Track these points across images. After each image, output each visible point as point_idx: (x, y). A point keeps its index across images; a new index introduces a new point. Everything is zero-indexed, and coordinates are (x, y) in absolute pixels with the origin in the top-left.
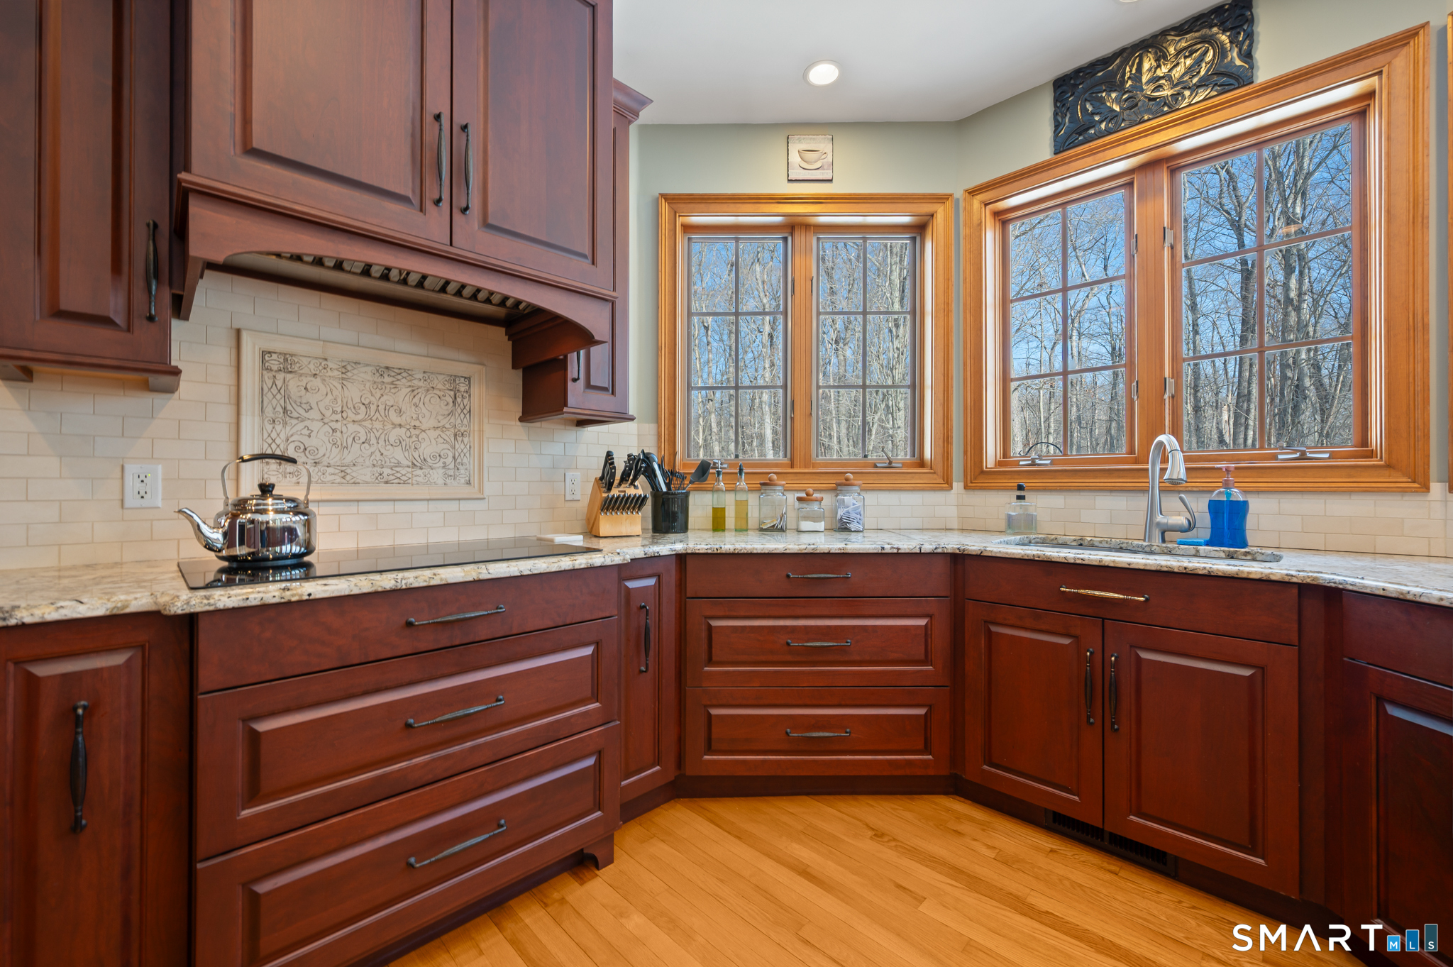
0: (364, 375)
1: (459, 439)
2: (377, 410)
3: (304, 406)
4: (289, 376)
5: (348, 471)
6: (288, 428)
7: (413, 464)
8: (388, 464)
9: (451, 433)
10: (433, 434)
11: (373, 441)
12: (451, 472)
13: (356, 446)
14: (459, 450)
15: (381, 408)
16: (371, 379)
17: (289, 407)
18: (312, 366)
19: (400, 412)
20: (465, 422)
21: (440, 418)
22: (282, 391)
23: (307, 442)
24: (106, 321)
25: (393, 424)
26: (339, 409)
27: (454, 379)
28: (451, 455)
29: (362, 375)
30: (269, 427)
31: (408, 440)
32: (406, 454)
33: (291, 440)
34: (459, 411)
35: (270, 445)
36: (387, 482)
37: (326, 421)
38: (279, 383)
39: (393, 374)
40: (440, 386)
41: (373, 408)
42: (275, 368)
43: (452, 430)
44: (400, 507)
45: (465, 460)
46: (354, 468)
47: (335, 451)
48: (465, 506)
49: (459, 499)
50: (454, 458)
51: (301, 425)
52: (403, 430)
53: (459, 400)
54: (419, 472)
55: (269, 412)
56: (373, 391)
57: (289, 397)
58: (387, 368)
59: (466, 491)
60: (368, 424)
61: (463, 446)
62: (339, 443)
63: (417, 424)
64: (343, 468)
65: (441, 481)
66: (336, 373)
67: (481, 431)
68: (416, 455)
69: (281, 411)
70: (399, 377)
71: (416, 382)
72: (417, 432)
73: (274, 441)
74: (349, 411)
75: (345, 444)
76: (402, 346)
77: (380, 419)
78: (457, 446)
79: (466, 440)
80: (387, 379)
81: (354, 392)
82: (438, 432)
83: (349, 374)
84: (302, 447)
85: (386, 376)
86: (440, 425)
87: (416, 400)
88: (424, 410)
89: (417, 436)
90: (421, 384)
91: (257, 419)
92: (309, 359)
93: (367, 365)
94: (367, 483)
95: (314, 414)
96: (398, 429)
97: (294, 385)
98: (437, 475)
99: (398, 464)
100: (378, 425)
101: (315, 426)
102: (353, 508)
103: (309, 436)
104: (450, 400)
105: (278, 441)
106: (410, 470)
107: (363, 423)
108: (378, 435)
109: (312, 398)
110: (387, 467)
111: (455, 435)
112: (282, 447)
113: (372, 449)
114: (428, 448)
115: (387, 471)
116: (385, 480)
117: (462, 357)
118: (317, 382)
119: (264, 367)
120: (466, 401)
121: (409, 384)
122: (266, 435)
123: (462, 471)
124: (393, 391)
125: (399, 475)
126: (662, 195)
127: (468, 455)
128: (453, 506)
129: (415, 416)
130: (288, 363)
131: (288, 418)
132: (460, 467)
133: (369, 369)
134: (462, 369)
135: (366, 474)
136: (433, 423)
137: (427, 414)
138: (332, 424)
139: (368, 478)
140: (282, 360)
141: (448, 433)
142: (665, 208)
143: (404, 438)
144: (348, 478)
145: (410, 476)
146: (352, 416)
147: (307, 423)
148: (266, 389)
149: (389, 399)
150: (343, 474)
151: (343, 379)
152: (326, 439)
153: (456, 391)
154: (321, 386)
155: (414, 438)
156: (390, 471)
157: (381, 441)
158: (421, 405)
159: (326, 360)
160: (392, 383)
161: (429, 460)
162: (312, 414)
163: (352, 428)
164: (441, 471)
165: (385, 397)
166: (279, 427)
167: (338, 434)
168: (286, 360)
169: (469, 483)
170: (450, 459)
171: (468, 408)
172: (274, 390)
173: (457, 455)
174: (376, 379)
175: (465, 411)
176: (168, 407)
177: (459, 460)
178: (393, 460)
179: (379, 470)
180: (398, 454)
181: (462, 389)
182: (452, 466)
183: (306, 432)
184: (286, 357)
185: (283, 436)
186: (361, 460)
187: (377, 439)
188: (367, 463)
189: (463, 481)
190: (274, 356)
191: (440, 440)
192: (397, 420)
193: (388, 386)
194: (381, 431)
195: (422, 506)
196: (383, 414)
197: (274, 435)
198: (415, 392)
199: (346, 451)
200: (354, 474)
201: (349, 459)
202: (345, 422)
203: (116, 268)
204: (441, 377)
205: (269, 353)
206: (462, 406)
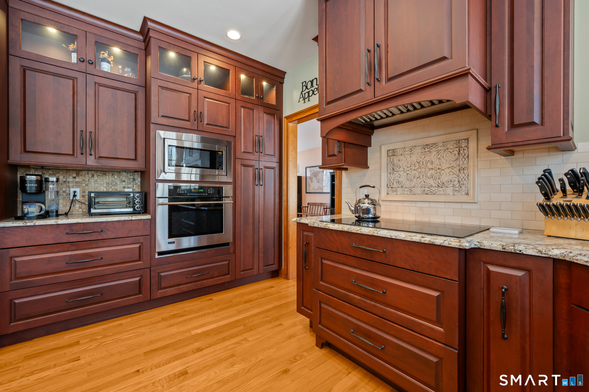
0: (418, 150)
1: (462, 172)
2: (423, 164)
3: (398, 167)
4: (394, 157)
5: (412, 190)
6: (394, 175)
7: (438, 186)
8: (427, 186)
9: (457, 169)
10: (447, 171)
11: (421, 177)
12: (457, 189)
13: (415, 179)
14: (462, 177)
15: (424, 163)
16: (420, 151)
17: (394, 168)
18: (401, 152)
19: (432, 163)
20: (465, 162)
21: (451, 162)
22: (392, 163)
23: (400, 179)
25: (429, 169)
26: (409, 166)
27: (458, 141)
28: (457, 180)
29: (417, 151)
30: (389, 175)
31: (435, 175)
32: (435, 181)
33: (395, 179)
34: (462, 157)
35: (389, 182)
36: (426, 194)
37: (405, 171)
38: (392, 160)
39: (429, 147)
40: (451, 147)
41: (421, 163)
42: (390, 155)
43: (458, 167)
44: (432, 205)
45: (465, 182)
46: (414, 188)
47: (408, 182)
48: (464, 206)
49: (462, 203)
50: (459, 181)
51: (398, 174)
52: (434, 170)
53: (461, 152)
54: (441, 189)
55: (389, 171)
56: (421, 156)
57: (394, 164)
58: (427, 145)
59: (465, 198)
60: (419, 170)
61: (464, 175)
62: (409, 179)
63: (440, 167)
64: (411, 188)
65: (451, 193)
66: (408, 152)
67: (474, 166)
68: (439, 181)
69: (392, 169)
70: (432, 147)
71: (439, 148)
72: (440, 171)
73: (390, 180)
74: (412, 166)
75: (411, 179)
76: (433, 134)
77: (424, 167)
78: (460, 175)
79: (466, 172)
80: (427, 150)
81: (414, 158)
82: (450, 169)
83: (413, 151)
84: (398, 182)
85: (426, 148)
86: (451, 166)
87: (439, 156)
88: (443, 160)
89: (440, 173)
90: (442, 148)
91: (386, 173)
92: (400, 149)
93: (419, 146)
94: (419, 194)
95: (401, 169)
96: (431, 171)
97: (396, 159)
98: (450, 190)
99: (431, 186)
100: (423, 170)
101: (402, 173)
102: (414, 204)
103: (400, 177)
104: (456, 153)
105: (391, 180)
106: (437, 188)
107: (417, 170)
108: (423, 174)
109: (400, 163)
110: (427, 187)
111: (459, 170)
112: (392, 182)
113: (421, 180)
114: (445, 178)
115: (427, 189)
116: (426, 193)
117: (463, 129)
118: (402, 157)
119: (388, 156)
120: (465, 152)
121: (436, 149)
122: (388, 178)
123: (463, 188)
124: (429, 154)
125: (431, 191)
127: (467, 179)
128: (459, 206)
129: (439, 164)
130: (394, 153)
131: (394, 172)
132: (462, 186)
133: (420, 147)
134: (462, 135)
135: (418, 190)
136: (448, 165)
137: (445, 162)
138: (407, 172)
139: (419, 192)
140: (392, 152)
141: (455, 169)
143: (434, 174)
144: (412, 192)
145: (437, 191)
146: (413, 168)
147: (399, 173)
148: (388, 163)
149: (427, 158)
150: (410, 191)
151: (411, 154)
152: (405, 178)
153: (460, 148)
154: (404, 158)
155: (439, 174)
156: (428, 189)
157: (424, 177)
158: (442, 158)
159: (405, 148)
160: (429, 151)
161: (445, 183)
163: (414, 172)
164: (452, 188)
165: (426, 158)
166: (391, 175)
167: (409, 175)
168: (393, 151)
169: (467, 194)
170: (456, 182)
171: (467, 155)
172: (390, 163)
173: (460, 180)
174: (422, 151)
175: (465, 157)
177: (461, 182)
178: (429, 184)
179: (423, 189)
180: (431, 182)
181: (463, 146)
182: (457, 186)
183: (399, 176)
184: (394, 150)
185: (393, 178)
186: (416, 185)
187: (423, 176)
188: (419, 185)
189: (464, 193)
190: (390, 151)
191: (451, 173)
192: (431, 167)
193: (427, 153)
194: (424, 172)
195: (442, 205)
196: (425, 165)
197: (390, 178)
198: (439, 153)
199: (411, 182)
200: (414, 191)
201: (412, 185)
202: (411, 171)
204: (451, 143)
205: (389, 150)
206: (463, 154)
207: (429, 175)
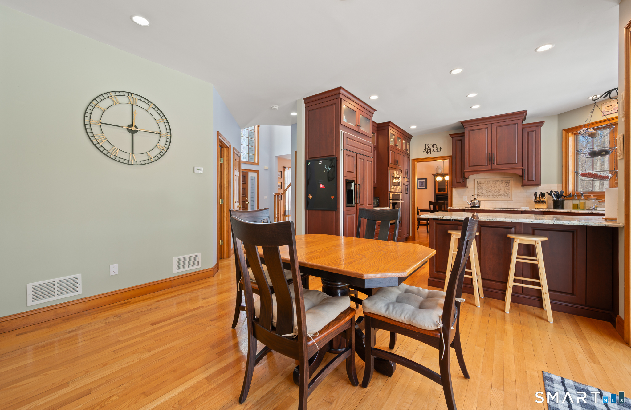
0: (491, 182)
10: (503, 190)
12: (506, 196)
13: (490, 193)
14: (508, 192)
15: (494, 187)
17: (481, 188)
20: (509, 188)
21: (504, 187)
23: (483, 192)
24: (460, 183)
26: (487, 187)
27: (506, 181)
28: (506, 193)
33: (481, 192)
34: (508, 186)
41: (492, 187)
43: (506, 189)
44: (497, 202)
45: (509, 194)
47: (487, 193)
54: (500, 196)
55: (478, 189)
56: (493, 184)
60: (491, 189)
65: (504, 198)
66: (487, 182)
67: (512, 189)
68: (499, 193)
70: (497, 182)
71: (499, 182)
72: (500, 190)
76: (497, 177)
79: (509, 190)
80: (495, 182)
81: (489, 185)
83: (489, 182)
87: (499, 185)
88: (501, 186)
92: (483, 181)
94: (491, 198)
95: (484, 189)
96: (496, 190)
97: (481, 185)
98: (503, 197)
99: (496, 195)
100: (493, 189)
101: (484, 190)
102: (489, 201)
105: (479, 193)
109: (483, 187)
113: (493, 193)
114: (502, 192)
115: (495, 196)
117: (508, 177)
118: (484, 184)
119: (478, 183)
120: (509, 184)
123: (508, 196)
126: (563, 130)
128: (506, 202)
129: (499, 187)
130: (480, 182)
131: (480, 190)
134: (508, 179)
142: (564, 132)
143: (498, 191)
144: (489, 197)
145: (498, 197)
146: (489, 188)
149: (495, 185)
153: (507, 183)
159: (485, 181)
161: (502, 194)
162: (483, 189)
163: (489, 190)
167: (487, 191)
169: (510, 198)
172: (479, 186)
174: (493, 182)
176: (467, 189)
180: (496, 194)
184: (480, 181)
187: (493, 191)
188: (492, 195)
189: (508, 198)
192: (496, 188)
195: (500, 201)
201: (489, 195)
203: (461, 178)
204: (504, 181)
205: (478, 181)
207: (495, 191)
